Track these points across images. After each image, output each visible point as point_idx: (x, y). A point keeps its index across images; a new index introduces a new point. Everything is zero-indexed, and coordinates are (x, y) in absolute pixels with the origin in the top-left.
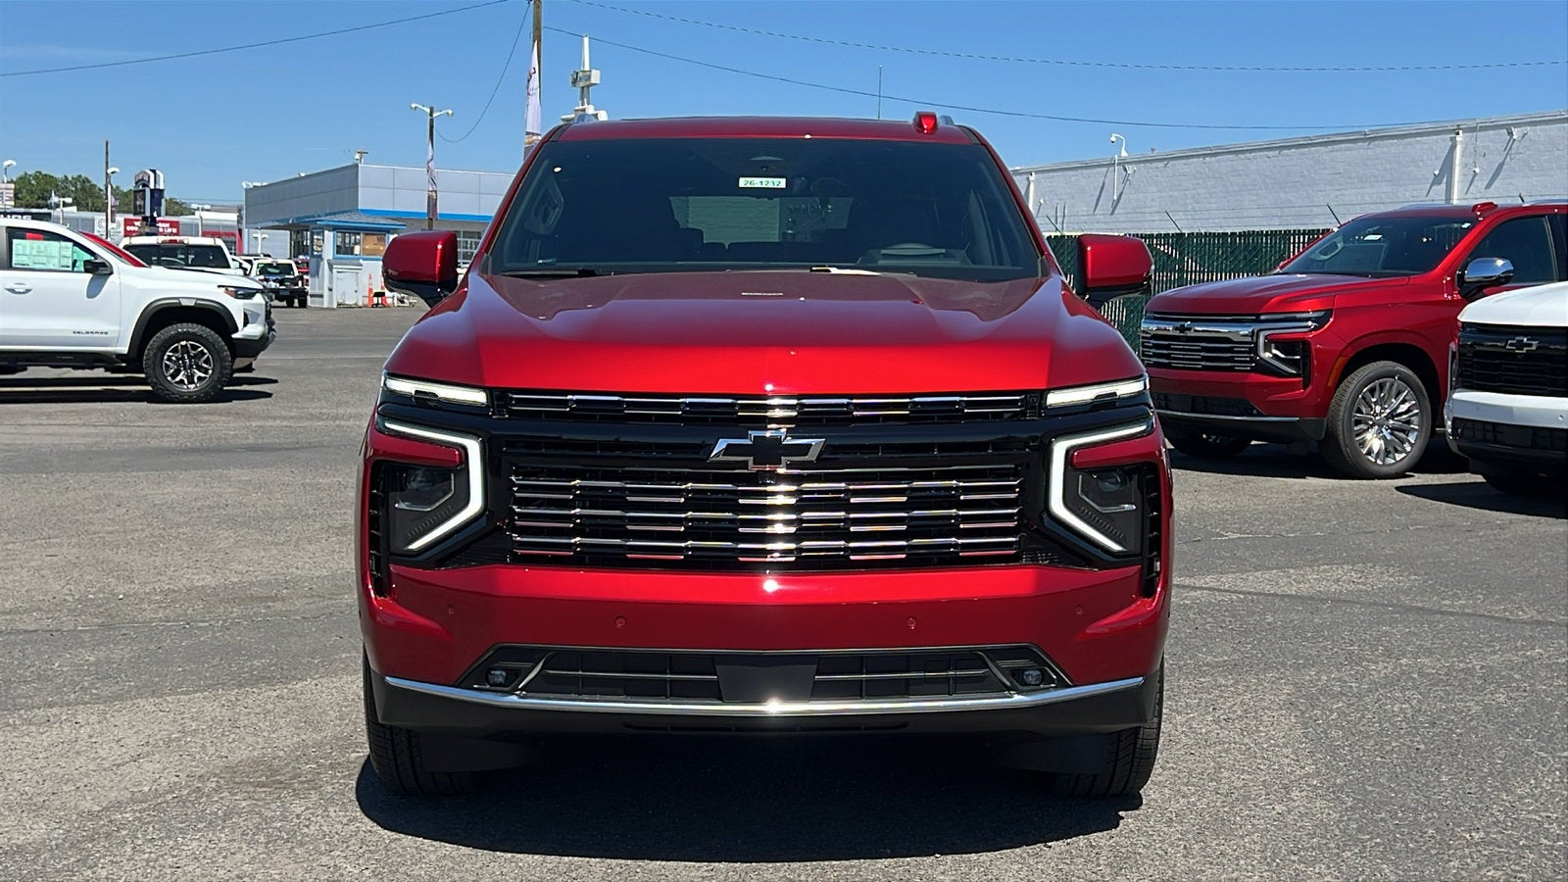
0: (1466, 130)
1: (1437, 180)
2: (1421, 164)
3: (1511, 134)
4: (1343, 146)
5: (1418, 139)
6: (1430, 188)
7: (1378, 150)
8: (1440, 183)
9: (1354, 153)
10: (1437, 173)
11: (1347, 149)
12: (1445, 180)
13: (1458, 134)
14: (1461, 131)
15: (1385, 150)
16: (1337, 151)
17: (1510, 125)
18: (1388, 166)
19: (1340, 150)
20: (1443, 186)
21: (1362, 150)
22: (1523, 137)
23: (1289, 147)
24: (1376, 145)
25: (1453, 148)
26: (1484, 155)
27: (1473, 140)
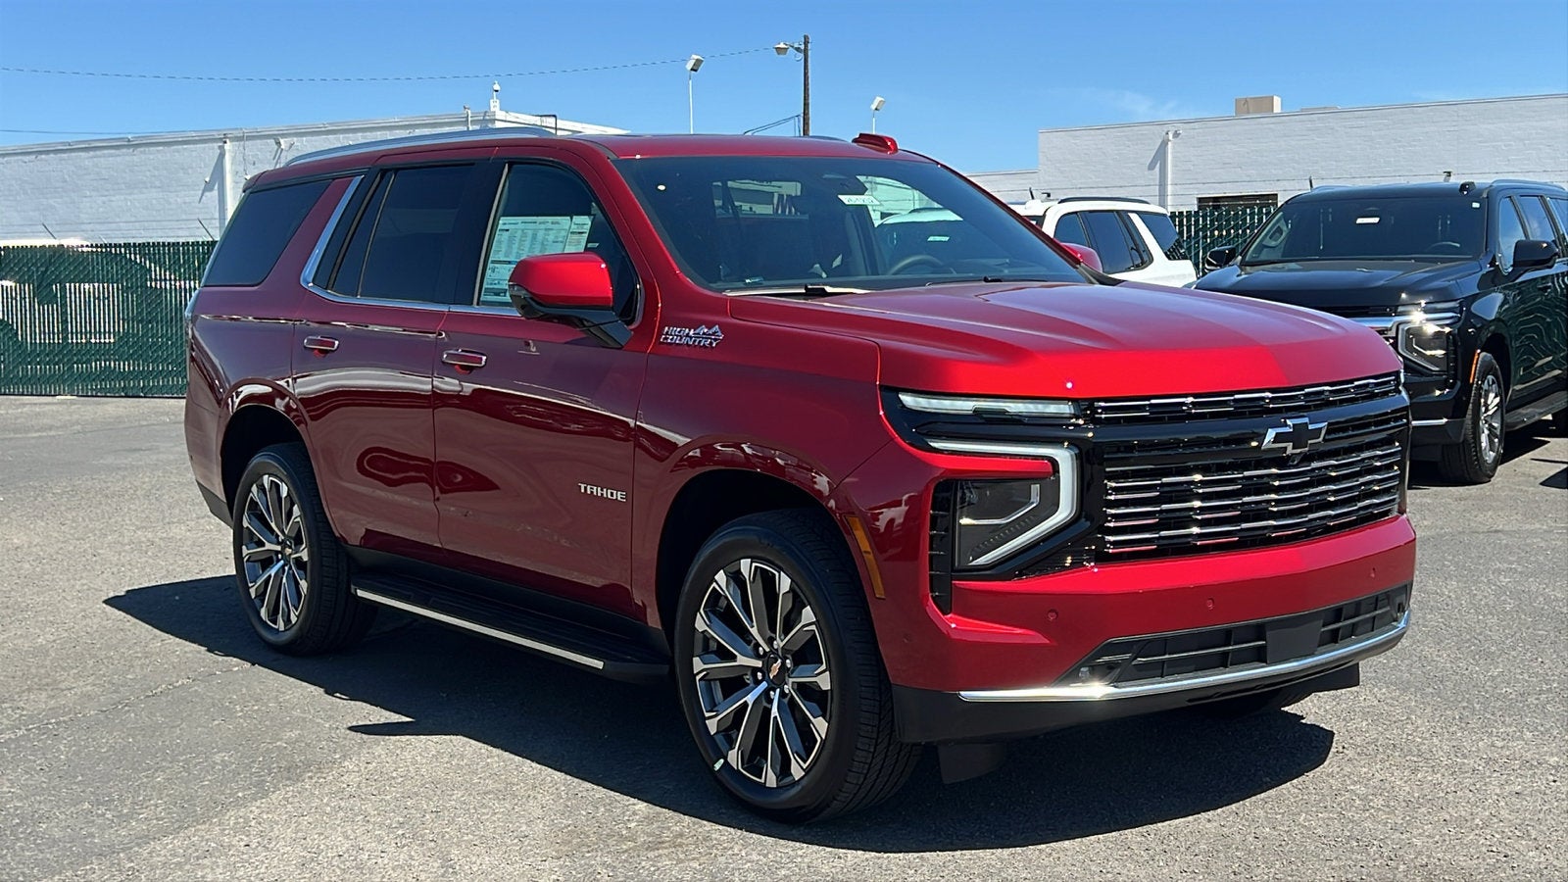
0: (233, 139)
1: (208, 187)
2: (190, 171)
3: (278, 144)
4: (106, 152)
5: (185, 146)
6: (202, 195)
7: (143, 157)
8: (212, 190)
9: (119, 159)
10: (207, 180)
11: (111, 156)
12: (216, 187)
13: (225, 142)
14: (228, 141)
15: (151, 157)
16: (100, 157)
17: (279, 135)
18: (156, 173)
19: (104, 156)
20: (215, 193)
21: (125, 158)
22: (290, 147)
23: (47, 152)
24: (141, 152)
25: (222, 156)
26: (254, 164)
27: (241, 148)
